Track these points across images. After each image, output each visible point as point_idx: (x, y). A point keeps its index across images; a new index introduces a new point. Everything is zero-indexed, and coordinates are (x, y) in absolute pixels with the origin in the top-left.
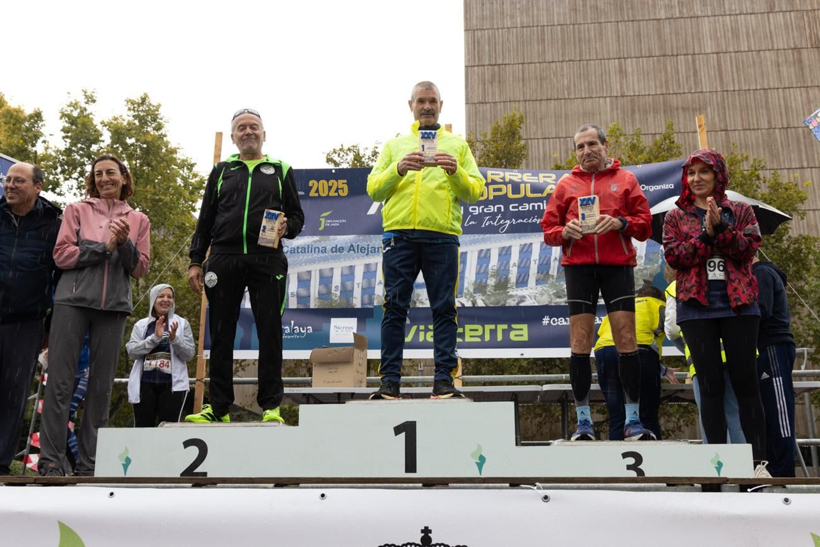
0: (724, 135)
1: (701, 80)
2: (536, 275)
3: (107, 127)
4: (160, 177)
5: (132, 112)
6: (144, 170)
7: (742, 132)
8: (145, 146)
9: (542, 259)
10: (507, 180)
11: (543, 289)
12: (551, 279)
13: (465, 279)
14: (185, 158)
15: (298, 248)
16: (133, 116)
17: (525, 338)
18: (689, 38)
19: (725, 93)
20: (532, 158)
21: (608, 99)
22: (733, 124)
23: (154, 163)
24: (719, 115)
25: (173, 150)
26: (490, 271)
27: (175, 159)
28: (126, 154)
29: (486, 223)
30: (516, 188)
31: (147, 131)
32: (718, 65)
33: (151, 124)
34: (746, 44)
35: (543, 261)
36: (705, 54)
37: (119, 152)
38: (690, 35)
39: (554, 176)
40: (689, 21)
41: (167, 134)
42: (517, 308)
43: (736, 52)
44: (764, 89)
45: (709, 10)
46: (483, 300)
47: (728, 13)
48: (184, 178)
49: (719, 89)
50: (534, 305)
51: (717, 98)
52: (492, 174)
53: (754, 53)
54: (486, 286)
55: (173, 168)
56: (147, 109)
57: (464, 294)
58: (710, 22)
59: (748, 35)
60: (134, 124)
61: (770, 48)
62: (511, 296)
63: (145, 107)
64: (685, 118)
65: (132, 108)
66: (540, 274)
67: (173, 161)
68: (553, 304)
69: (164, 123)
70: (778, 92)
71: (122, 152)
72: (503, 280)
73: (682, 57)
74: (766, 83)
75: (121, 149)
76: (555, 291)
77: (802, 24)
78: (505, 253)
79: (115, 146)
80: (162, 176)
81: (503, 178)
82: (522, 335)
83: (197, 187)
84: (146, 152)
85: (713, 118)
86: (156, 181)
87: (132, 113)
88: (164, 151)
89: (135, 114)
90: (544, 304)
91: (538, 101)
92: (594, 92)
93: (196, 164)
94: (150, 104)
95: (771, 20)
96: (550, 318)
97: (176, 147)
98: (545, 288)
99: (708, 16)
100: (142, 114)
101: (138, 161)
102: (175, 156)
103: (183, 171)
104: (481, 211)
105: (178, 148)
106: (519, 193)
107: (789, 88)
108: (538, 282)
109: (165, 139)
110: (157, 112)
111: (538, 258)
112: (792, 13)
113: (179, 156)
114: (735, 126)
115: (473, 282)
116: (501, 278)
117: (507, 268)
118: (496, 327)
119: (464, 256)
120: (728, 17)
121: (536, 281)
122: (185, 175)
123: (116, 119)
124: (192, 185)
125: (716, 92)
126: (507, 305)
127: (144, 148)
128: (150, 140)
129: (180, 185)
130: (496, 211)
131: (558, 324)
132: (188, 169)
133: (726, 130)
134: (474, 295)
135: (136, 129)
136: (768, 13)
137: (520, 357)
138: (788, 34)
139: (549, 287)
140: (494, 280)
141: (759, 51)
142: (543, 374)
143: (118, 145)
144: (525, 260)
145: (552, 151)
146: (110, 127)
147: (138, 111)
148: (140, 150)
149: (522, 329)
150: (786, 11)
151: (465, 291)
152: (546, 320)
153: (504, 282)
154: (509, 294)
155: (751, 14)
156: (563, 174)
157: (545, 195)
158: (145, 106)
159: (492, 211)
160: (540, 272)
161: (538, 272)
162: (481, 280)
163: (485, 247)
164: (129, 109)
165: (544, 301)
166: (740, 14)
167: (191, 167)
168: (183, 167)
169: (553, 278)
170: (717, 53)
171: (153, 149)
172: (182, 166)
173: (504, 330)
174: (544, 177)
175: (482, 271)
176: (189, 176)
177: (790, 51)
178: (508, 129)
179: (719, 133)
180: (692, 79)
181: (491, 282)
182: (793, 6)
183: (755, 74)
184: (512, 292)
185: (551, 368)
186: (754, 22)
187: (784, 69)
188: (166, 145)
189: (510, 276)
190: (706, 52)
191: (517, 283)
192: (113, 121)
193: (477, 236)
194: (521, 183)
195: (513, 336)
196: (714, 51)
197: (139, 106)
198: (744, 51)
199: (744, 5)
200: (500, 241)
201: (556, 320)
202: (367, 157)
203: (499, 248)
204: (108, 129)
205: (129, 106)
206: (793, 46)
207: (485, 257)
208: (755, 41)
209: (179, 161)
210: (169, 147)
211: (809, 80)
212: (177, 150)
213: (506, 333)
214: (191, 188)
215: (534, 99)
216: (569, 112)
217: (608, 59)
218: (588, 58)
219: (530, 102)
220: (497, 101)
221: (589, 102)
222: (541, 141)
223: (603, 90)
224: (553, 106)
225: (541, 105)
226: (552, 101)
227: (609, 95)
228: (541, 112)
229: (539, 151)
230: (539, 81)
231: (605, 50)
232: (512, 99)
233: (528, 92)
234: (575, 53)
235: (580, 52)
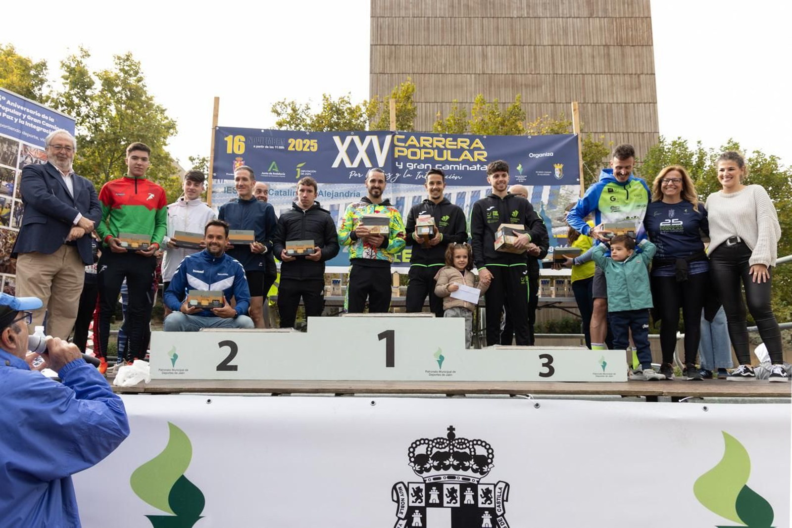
0: (552, 107)
1: (539, 65)
7: (565, 105)
15: (281, 191)
18: (533, 34)
19: (555, 75)
22: (559, 99)
24: (550, 91)
32: (552, 55)
34: (572, 40)
36: (544, 46)
38: (534, 31)
40: (533, 20)
43: (564, 45)
44: (583, 74)
45: (548, 13)
47: (561, 16)
49: (551, 72)
51: (549, 78)
53: (577, 47)
58: (548, 22)
59: (574, 34)
61: (589, 44)
64: (526, 93)
70: (592, 77)
73: (527, 47)
74: (584, 69)
77: (611, 28)
85: (546, 94)
95: (591, 24)
99: (547, 18)
107: (599, 74)
112: (606, 19)
114: (561, 100)
120: (561, 19)
125: (549, 74)
133: (554, 103)
136: (589, 18)
138: (602, 34)
141: (581, 46)
150: (602, 17)
155: (577, 18)
166: (570, 17)
170: (552, 46)
177: (602, 47)
179: (550, 104)
180: (533, 64)
182: (606, 13)
183: (577, 63)
186: (579, 24)
187: (597, 60)
190: (544, 44)
196: (550, 43)
198: (571, 45)
199: (573, 11)
202: (301, 110)
206: (604, 44)
208: (578, 38)
211: (614, 68)
215: (420, 72)
216: (445, 84)
217: (475, 45)
218: (460, 44)
219: (417, 75)
220: (393, 72)
221: (459, 77)
222: (424, 104)
223: (470, 68)
224: (433, 78)
225: (425, 77)
226: (433, 75)
227: (474, 72)
228: (424, 82)
229: (422, 111)
230: (424, 60)
231: (472, 39)
232: (404, 72)
233: (416, 67)
234: (451, 39)
235: (455, 39)
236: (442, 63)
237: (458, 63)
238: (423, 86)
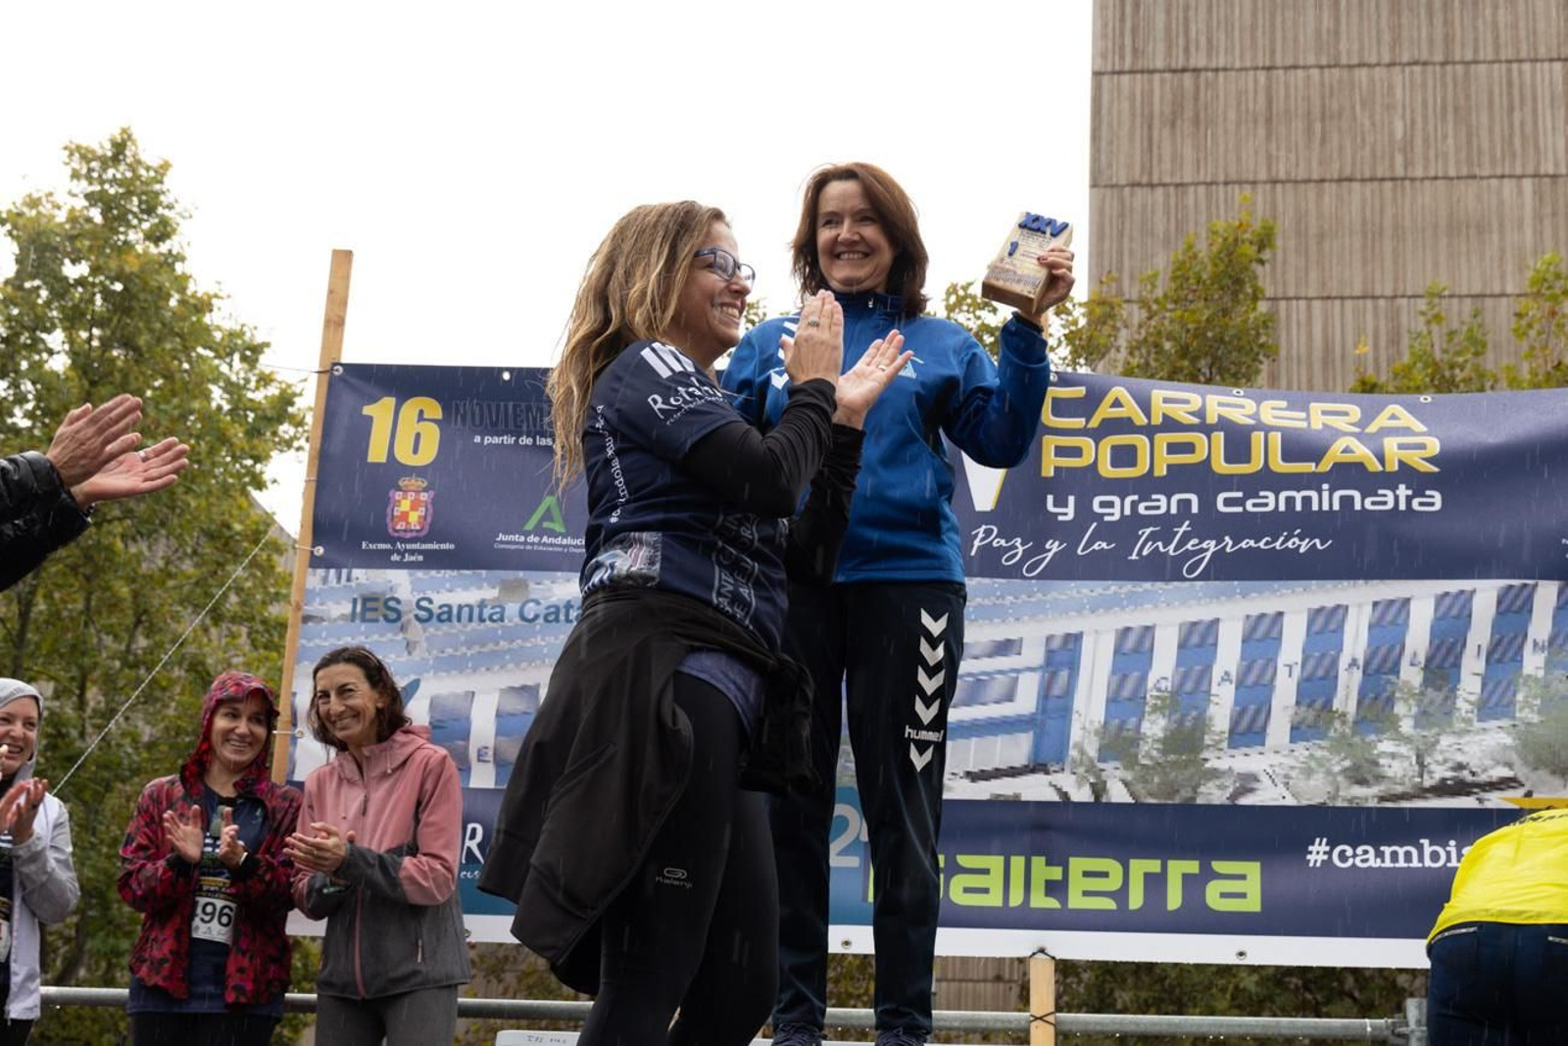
2: (1291, 711)
3: (8, 227)
4: (158, 383)
5: (84, 183)
6: (113, 360)
8: (118, 287)
9: (1311, 664)
10: (1212, 418)
11: (1311, 756)
12: (1337, 724)
13: (1075, 717)
14: (238, 328)
16: (88, 196)
17: (1253, 904)
20: (1289, 358)
21: (1527, 184)
23: (143, 340)
25: (200, 300)
26: (1151, 693)
27: (207, 329)
28: (62, 309)
29: (1144, 547)
30: (1238, 442)
31: (125, 242)
33: (141, 221)
35: (1316, 668)
37: (40, 301)
39: (1355, 412)
41: (187, 253)
42: (1231, 812)
46: (1126, 784)
48: (231, 388)
50: (1282, 802)
52: (1166, 401)
54: (1137, 739)
55: (199, 356)
56: (129, 175)
57: (1068, 761)
60: (89, 220)
62: (1215, 774)
63: (121, 171)
65: (84, 171)
66: (1303, 709)
67: (203, 334)
68: (1339, 803)
69: (179, 220)
71: (48, 304)
72: (1188, 724)
75: (44, 293)
76: (1347, 763)
78: (1199, 641)
79: (28, 285)
80: (165, 377)
81: (1200, 414)
82: (1243, 896)
83: (269, 413)
84: (122, 305)
86: (149, 393)
87: (83, 186)
88: (173, 303)
89: (91, 189)
90: (1315, 801)
91: (1312, 185)
92: (1486, 159)
93: (268, 345)
94: (139, 162)
96: (1332, 844)
97: (212, 293)
98: (1319, 753)
100: (112, 191)
101: (96, 332)
102: (207, 319)
103: (231, 366)
104: (1127, 512)
105: (216, 296)
106: (1248, 460)
108: (1298, 732)
109: (179, 268)
110: (157, 187)
111: (1299, 658)
113: (220, 319)
115: (1097, 725)
116: (1184, 716)
117: (1204, 688)
118: (1164, 867)
119: (1071, 646)
121: (1293, 728)
122: (234, 378)
123: (34, 203)
124: (254, 406)
126: (1199, 801)
127: (114, 292)
128: (135, 269)
129: (220, 408)
130: (1174, 510)
131: (1354, 865)
132: (244, 359)
134: (1101, 766)
135: (93, 235)
137: (1233, 960)
139: (1328, 749)
140: (1162, 722)
142: (1304, 1016)
143: (37, 283)
144: (1260, 662)
145: (1350, 339)
146: (15, 227)
147: (102, 182)
148: (104, 299)
149: (1243, 877)
151: (1073, 753)
152: (1317, 853)
153: (1194, 729)
154: (1208, 765)
156: (1386, 406)
157: (1325, 466)
158: (122, 167)
159: (1163, 510)
160: (1308, 701)
161: (1298, 703)
162: (1123, 722)
163: (1136, 619)
164: (75, 175)
165: (1314, 791)
167: (252, 353)
168: (230, 354)
169: (1344, 723)
171: (142, 296)
172: (225, 350)
173: (1186, 877)
174: (1325, 413)
175: (1126, 693)
176: (247, 381)
178: (1222, 267)
181: (1155, 727)
184: (1215, 761)
185: (1328, 1001)
188: (181, 282)
189: (1212, 710)
191: (1232, 731)
192: (25, 210)
193: (1113, 587)
194: (1254, 428)
195: (1214, 896)
197: (104, 168)
200: (1183, 603)
201: (1349, 851)
203: (1181, 626)
204: (10, 233)
205: (76, 165)
207: (1137, 650)
209: (218, 335)
210: (189, 292)
212: (215, 301)
213: (1193, 885)
214: (251, 416)
215: (1302, 175)
216: (1408, 223)
217: (1535, 60)
218: (1469, 57)
219: (1289, 186)
220: (1187, 179)
221: (1468, 191)
222: (1317, 304)
223: (1513, 155)
224: (1356, 199)
225: (1320, 195)
226: (1356, 186)
227: (1530, 170)
228: (1320, 215)
229: (1310, 335)
230: (1318, 126)
231: (1523, 33)
232: (1233, 176)
233: (1282, 153)
234: (1431, 41)
235: (1448, 40)
236: (1391, 134)
237: (1463, 133)
238: (1313, 231)
